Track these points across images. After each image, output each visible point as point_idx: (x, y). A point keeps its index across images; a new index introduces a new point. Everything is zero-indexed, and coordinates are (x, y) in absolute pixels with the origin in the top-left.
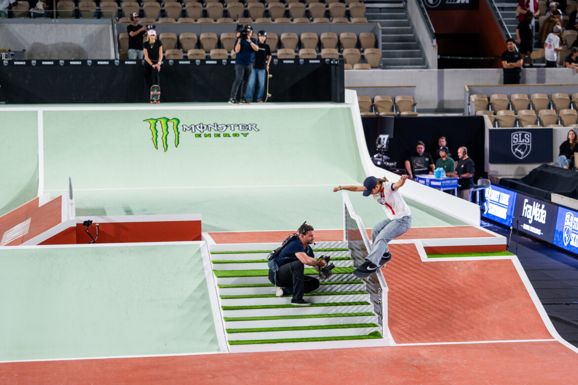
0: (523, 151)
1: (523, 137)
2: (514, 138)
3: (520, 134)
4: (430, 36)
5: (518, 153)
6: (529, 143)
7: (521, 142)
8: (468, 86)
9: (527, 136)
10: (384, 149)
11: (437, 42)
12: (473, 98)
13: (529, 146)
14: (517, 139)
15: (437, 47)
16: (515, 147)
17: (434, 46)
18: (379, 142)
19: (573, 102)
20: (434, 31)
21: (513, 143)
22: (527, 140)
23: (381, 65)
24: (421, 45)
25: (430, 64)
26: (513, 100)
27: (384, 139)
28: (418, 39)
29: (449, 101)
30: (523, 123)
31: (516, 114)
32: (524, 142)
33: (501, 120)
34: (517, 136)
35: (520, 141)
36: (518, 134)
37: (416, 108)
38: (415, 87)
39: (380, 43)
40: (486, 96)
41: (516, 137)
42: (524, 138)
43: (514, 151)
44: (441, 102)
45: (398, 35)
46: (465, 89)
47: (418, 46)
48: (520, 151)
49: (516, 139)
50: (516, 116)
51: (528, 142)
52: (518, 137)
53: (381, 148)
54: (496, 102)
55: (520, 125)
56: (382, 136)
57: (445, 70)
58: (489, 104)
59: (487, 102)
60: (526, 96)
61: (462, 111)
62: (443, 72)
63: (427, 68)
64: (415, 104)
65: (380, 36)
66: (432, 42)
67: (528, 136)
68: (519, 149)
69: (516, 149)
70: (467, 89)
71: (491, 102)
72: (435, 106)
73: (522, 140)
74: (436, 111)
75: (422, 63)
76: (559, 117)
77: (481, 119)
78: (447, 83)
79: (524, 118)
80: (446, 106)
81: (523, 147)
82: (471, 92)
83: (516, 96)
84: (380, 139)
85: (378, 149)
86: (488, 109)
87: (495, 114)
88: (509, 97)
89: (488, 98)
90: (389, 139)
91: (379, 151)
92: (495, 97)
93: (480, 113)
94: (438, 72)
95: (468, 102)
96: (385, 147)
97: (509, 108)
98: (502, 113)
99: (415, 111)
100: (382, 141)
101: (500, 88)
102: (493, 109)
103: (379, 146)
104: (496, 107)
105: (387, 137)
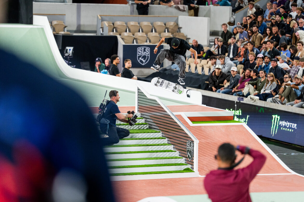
8: (100, 16)
12: (106, 23)
18: (67, 52)
19: (166, 28)
26: (129, 26)
27: (70, 50)
29: (84, 25)
30: (138, 41)
31: (133, 35)
37: (66, 29)
38: (65, 15)
40: (111, 22)
44: (79, 26)
46: (98, 17)
53: (68, 56)
54: (119, 27)
56: (68, 48)
57: (82, 4)
58: (114, 28)
60: (137, 23)
61: (95, 32)
62: (80, 5)
63: (64, 2)
64: (65, 27)
70: (100, 18)
71: (115, 26)
72: (75, 29)
74: (76, 32)
77: (115, 38)
78: (83, 13)
79: (139, 38)
80: (82, 29)
82: (102, 20)
83: (132, 23)
84: (67, 50)
86: (113, 31)
87: (120, 35)
88: (126, 24)
89: (113, 24)
90: (74, 50)
91: (65, 58)
92: (118, 23)
93: (112, 34)
94: (77, 6)
95: (100, 27)
96: (71, 55)
97: (126, 31)
98: (126, 34)
99: (66, 31)
100: (68, 51)
101: (120, 17)
102: (116, 31)
103: (66, 55)
104: (118, 30)
105: (72, 48)
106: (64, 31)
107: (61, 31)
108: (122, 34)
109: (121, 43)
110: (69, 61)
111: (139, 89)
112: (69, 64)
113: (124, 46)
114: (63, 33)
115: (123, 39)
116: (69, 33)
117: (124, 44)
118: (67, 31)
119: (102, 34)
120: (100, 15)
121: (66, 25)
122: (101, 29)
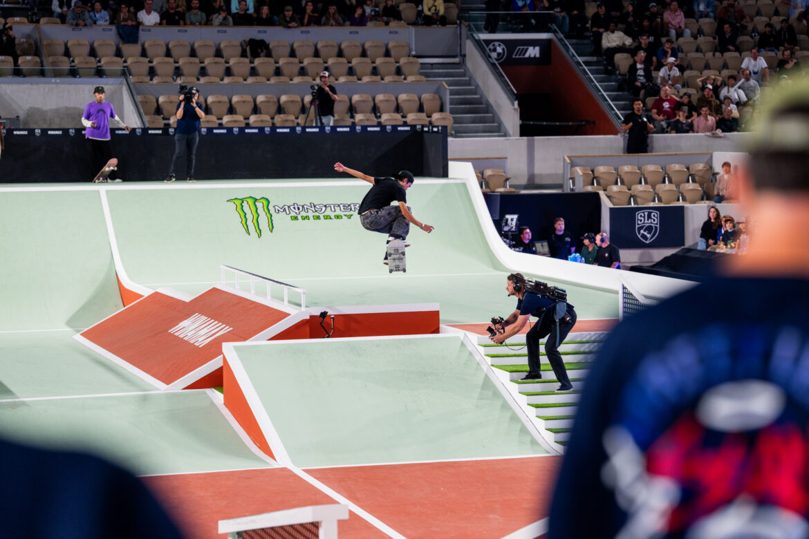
0: (649, 233)
1: (649, 217)
2: (639, 218)
3: (646, 213)
4: (509, 98)
5: (644, 236)
6: (657, 224)
7: (648, 223)
8: (568, 157)
9: (654, 216)
10: (513, 232)
11: (519, 105)
12: (579, 170)
13: (656, 228)
14: (643, 219)
15: (519, 110)
16: (640, 228)
17: (515, 109)
18: (506, 224)
19: (691, 175)
20: (515, 92)
21: (638, 224)
22: (654, 220)
23: (453, 132)
24: (492, 107)
25: (510, 131)
26: (620, 173)
27: (512, 220)
28: (487, 101)
29: (540, 175)
30: (639, 200)
31: (629, 190)
32: (651, 223)
33: (613, 197)
34: (643, 215)
35: (646, 221)
36: (643, 213)
37: (508, 183)
38: (506, 158)
39: (448, 106)
40: (589, 168)
41: (641, 216)
42: (651, 218)
43: (639, 233)
44: (531, 177)
45: (462, 97)
46: (564, 160)
47: (488, 108)
48: (645, 233)
49: (641, 220)
50: (630, 192)
51: (656, 222)
52: (644, 217)
53: (509, 231)
54: (602, 176)
55: (635, 202)
56: (509, 217)
57: (536, 138)
58: (594, 178)
59: (592, 176)
60: (636, 168)
61: (560, 186)
62: (534, 140)
63: (505, 135)
64: (507, 179)
65: (448, 98)
66: (513, 104)
67: (655, 214)
68: (645, 231)
69: (642, 231)
70: (568, 161)
71: (596, 175)
72: (524, 181)
73: (648, 220)
74: (526, 187)
75: (497, 129)
76: (680, 192)
77: (596, 196)
78: (538, 154)
79: (640, 195)
80: (537, 181)
81: (649, 229)
82: (573, 165)
83: (627, 168)
84: (507, 220)
85: (505, 232)
86: (593, 184)
87: (605, 190)
88: (616, 169)
89: (593, 171)
90: (518, 219)
91: (504, 235)
92: (601, 169)
93: (589, 189)
94: (528, 140)
95: (569, 176)
96: (514, 229)
97: (616, 183)
98: (615, 188)
99: (508, 187)
100: (509, 221)
101: (604, 159)
102: (598, 183)
103: (506, 229)
104: (601, 181)
105: (515, 217)
106: (505, 186)
107: (500, 187)
108: (609, 188)
109: (606, 204)
110: (512, 240)
111: (624, 288)
112: (511, 246)
113: (611, 209)
114: (502, 190)
115: (609, 197)
116: (513, 190)
117: (612, 206)
118: (510, 186)
119: (572, 190)
120: (569, 155)
121: (508, 177)
122: (571, 181)
